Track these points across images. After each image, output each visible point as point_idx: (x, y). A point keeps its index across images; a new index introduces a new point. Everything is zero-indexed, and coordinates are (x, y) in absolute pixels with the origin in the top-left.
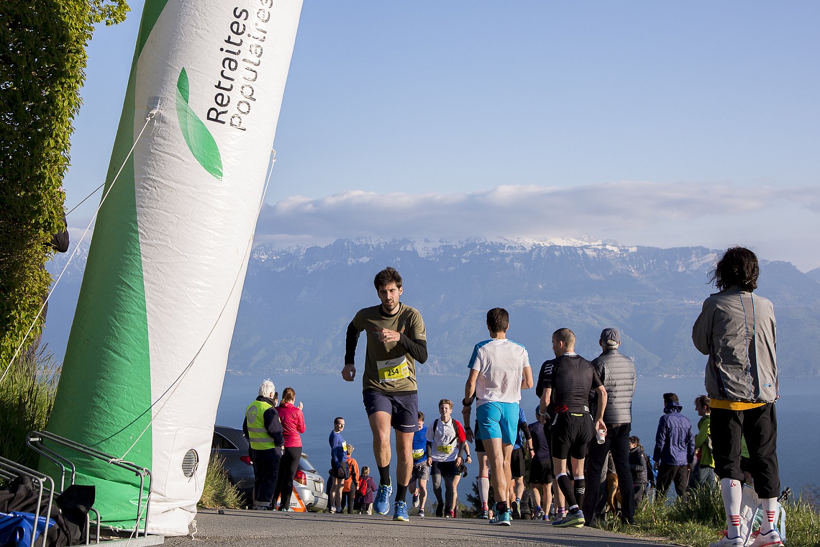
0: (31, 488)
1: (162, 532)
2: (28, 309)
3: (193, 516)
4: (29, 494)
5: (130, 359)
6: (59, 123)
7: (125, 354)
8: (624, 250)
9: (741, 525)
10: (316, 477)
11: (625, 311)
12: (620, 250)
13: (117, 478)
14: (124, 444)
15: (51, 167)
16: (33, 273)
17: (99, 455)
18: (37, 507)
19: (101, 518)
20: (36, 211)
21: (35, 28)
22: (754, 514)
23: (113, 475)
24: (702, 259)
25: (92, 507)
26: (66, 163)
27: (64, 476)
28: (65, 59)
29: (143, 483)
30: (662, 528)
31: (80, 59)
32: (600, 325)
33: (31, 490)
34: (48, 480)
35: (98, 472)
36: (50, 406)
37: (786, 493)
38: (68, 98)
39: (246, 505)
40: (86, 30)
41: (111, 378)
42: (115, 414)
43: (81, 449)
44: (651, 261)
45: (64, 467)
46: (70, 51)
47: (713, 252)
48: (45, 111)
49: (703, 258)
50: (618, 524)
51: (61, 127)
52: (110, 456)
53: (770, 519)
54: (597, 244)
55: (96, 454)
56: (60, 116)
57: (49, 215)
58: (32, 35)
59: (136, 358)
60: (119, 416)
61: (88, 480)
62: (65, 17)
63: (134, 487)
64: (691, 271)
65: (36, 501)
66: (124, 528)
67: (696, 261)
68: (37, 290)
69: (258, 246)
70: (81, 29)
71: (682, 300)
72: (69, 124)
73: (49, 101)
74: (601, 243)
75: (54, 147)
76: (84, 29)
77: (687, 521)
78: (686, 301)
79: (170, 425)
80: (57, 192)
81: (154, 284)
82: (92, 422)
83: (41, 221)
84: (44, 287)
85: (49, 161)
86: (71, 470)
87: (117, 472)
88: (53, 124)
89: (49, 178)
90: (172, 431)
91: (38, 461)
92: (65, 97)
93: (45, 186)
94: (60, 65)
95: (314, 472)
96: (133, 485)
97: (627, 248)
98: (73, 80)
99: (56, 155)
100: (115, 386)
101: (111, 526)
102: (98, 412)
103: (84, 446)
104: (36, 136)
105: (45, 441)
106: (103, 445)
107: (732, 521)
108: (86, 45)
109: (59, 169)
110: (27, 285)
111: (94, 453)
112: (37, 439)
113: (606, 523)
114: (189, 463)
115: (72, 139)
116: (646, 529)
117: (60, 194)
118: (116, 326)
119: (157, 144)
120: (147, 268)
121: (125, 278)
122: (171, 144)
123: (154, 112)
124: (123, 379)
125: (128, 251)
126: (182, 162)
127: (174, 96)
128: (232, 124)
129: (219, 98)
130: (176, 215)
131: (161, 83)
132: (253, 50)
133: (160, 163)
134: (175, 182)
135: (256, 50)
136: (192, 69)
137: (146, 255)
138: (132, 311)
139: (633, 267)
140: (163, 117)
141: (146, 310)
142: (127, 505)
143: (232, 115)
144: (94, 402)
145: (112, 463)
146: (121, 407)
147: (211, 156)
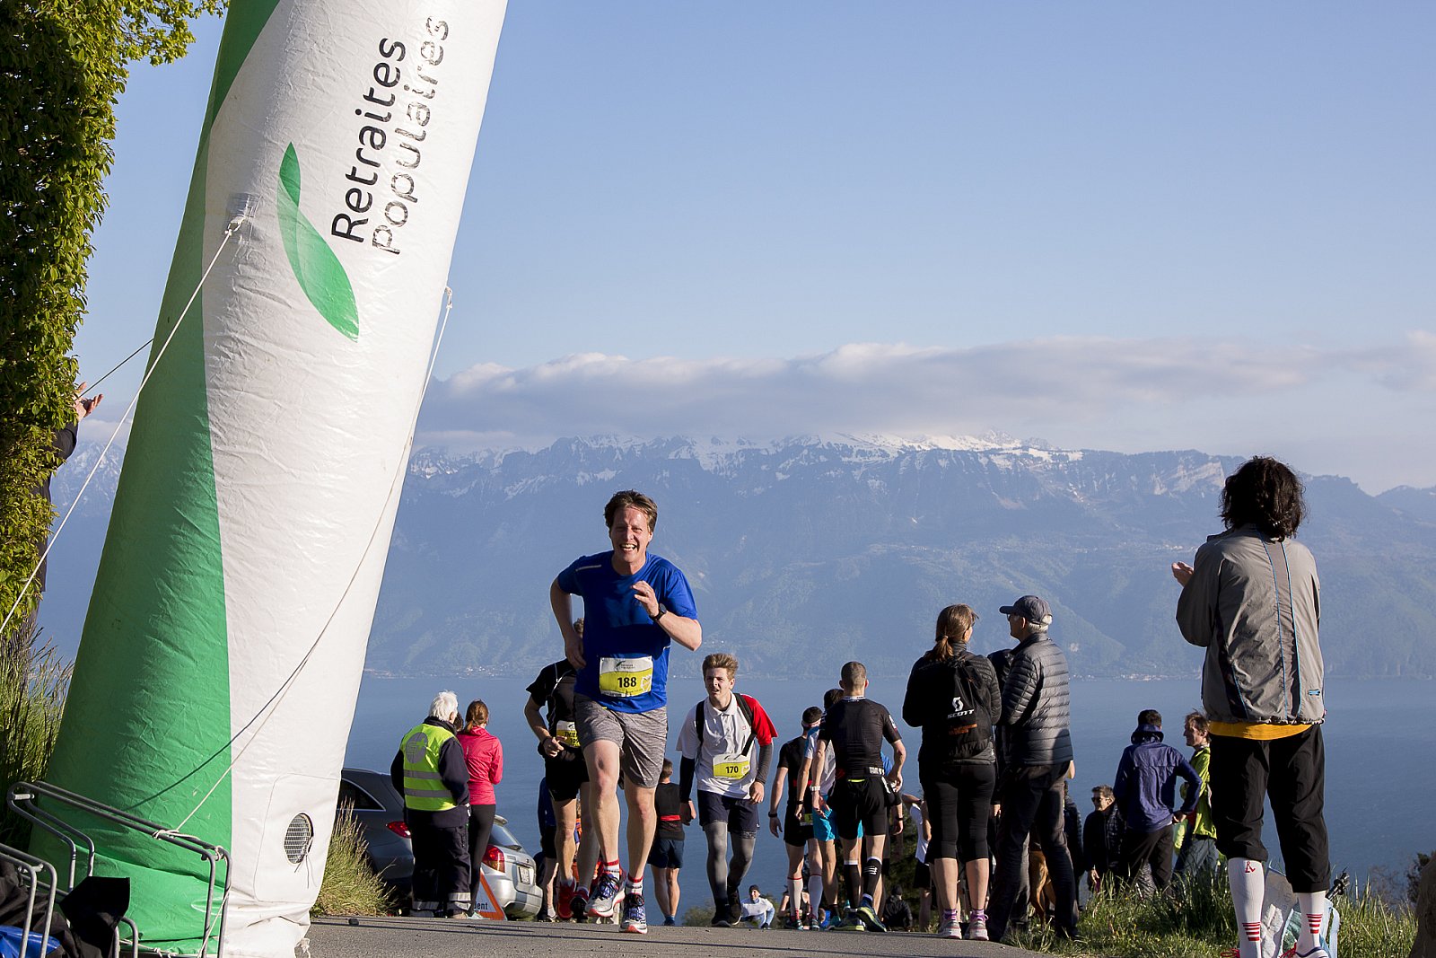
0: (16, 882)
2: (12, 566)
3: (303, 931)
4: (13, 893)
5: (192, 651)
6: (67, 239)
7: (185, 646)
8: (1059, 457)
9: (1264, 940)
10: (522, 857)
11: (1061, 564)
12: (1053, 458)
13: (169, 865)
14: (181, 805)
15: (52, 315)
16: (22, 500)
17: (138, 824)
18: (26, 917)
19: (140, 935)
20: (26, 392)
21: (25, 72)
22: (1285, 920)
23: (162, 861)
24: (1197, 473)
25: (125, 916)
26: (79, 308)
27: (74, 861)
28: (77, 126)
29: (214, 873)
30: (1126, 945)
31: (104, 126)
32: (1016, 585)
33: (15, 887)
34: (46, 867)
35: (137, 855)
36: (51, 735)
37: (1341, 883)
38: (82, 194)
39: (397, 908)
40: (115, 76)
41: (160, 689)
42: (168, 752)
43: (106, 813)
44: (1107, 477)
45: (74, 845)
46: (86, 113)
47: (1214, 461)
48: (41, 217)
49: (1197, 470)
50: (1049, 938)
51: (70, 245)
52: (156, 824)
53: (1314, 928)
54: (1012, 446)
55: (132, 823)
56: (68, 227)
57: (50, 399)
58: (20, 85)
59: (204, 653)
60: (173, 754)
61: (117, 869)
62: (77, 53)
63: (198, 881)
64: (1176, 493)
65: (25, 905)
66: (180, 951)
67: (1185, 476)
68: (28, 532)
69: (419, 452)
70: (105, 73)
71: (1161, 543)
72: (85, 241)
73: (49, 199)
74: (1019, 445)
75: (57, 281)
76: (111, 74)
77: (1170, 932)
79: (262, 772)
80: (64, 359)
81: (237, 523)
82: (124, 763)
83: (35, 410)
84: (40, 527)
85: (50, 306)
86: (87, 851)
87: (170, 855)
88: (57, 240)
89: (49, 335)
90: (267, 782)
91: (28, 834)
92: (76, 193)
93: (41, 349)
94: (70, 135)
95: (517, 849)
96: (198, 877)
97: (1064, 454)
98: (92, 164)
99: (61, 295)
100: (166, 702)
101: (158, 950)
102: (136, 749)
103: (110, 807)
104: (26, 263)
105: (42, 799)
106: (146, 807)
107: (1248, 933)
108: (115, 101)
109: (66, 318)
110: (10, 522)
111: (128, 821)
112: (28, 796)
113: (1029, 936)
114: (297, 838)
115: (90, 266)
116: (1098, 947)
117: (69, 362)
118: (169, 597)
119: (243, 277)
120: (224, 496)
121: (185, 512)
122: (269, 277)
123: (239, 221)
124: (181, 691)
125: (191, 466)
126: (287, 308)
127: (275, 192)
128: (375, 243)
129: (354, 197)
130: (276, 401)
131: (250, 170)
132: (413, 114)
133: (249, 309)
134: (275, 343)
135: (418, 113)
136: (306, 146)
137: (224, 471)
138: (199, 571)
139: (1075, 485)
140: (254, 230)
141: (221, 570)
142: (187, 913)
143: (376, 227)
144: (128, 730)
145: (159, 837)
146: (177, 740)
147: (339, 299)
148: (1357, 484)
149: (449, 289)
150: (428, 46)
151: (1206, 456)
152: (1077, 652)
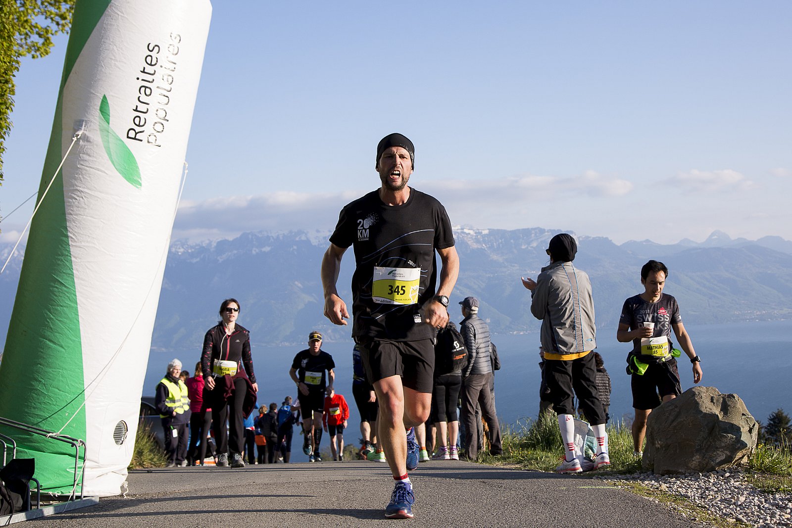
1: (97, 494)
3: (125, 478)
5: (64, 345)
7: (60, 342)
8: (478, 233)
11: (481, 282)
12: (475, 233)
13: (55, 451)
14: (60, 420)
17: (38, 431)
19: (42, 486)
22: (584, 441)
23: (51, 448)
25: (34, 476)
27: (5, 452)
29: (78, 452)
30: (517, 457)
31: (9, 88)
32: (461, 293)
35: (37, 446)
40: (14, 63)
41: (48, 364)
42: (52, 395)
43: (22, 426)
44: (500, 241)
45: (5, 444)
49: (540, 237)
52: (48, 431)
53: (601, 443)
55: (36, 430)
59: (70, 345)
60: (55, 396)
61: (28, 454)
63: (70, 457)
64: (532, 247)
66: (62, 493)
67: (535, 239)
70: (9, 63)
71: (526, 271)
74: (460, 228)
76: (12, 63)
78: (528, 272)
81: (83, 280)
82: (30, 402)
86: (12, 446)
87: (56, 445)
90: (103, 406)
96: (70, 455)
97: (480, 231)
98: (3, 107)
100: (51, 370)
101: (51, 493)
102: (36, 394)
103: (24, 424)
106: (44, 423)
107: (569, 448)
108: (14, 76)
111: (33, 430)
114: (119, 433)
116: (504, 459)
118: (51, 319)
119: (83, 160)
120: (77, 267)
121: (57, 276)
122: (95, 160)
123: (80, 133)
124: (58, 364)
125: (60, 253)
126: (106, 174)
127: (97, 118)
128: (149, 142)
129: (137, 120)
130: (102, 220)
131: (85, 108)
132: (165, 78)
133: (86, 176)
134: (100, 192)
135: (168, 79)
136: (112, 96)
137: (76, 255)
138: (65, 305)
139: (486, 246)
140: (88, 137)
141: (77, 304)
142: (65, 473)
143: (149, 134)
144: (32, 385)
145: (49, 437)
146: (57, 388)
147: (132, 169)
148: (611, 240)
149: (186, 163)
150: (171, 47)
151: (544, 230)
152: (490, 323)
